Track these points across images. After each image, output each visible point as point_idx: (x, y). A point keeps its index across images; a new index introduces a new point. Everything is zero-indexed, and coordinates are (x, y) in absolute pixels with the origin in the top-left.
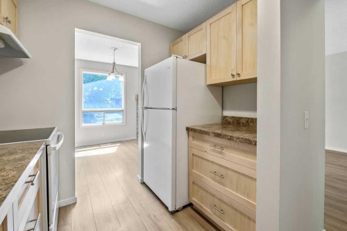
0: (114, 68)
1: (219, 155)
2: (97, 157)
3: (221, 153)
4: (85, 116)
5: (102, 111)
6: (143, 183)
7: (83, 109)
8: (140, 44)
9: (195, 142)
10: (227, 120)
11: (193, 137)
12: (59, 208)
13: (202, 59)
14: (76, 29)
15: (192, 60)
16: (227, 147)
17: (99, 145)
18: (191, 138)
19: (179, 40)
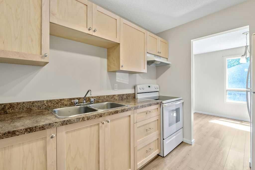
7: (227, 88)
14: (192, 40)
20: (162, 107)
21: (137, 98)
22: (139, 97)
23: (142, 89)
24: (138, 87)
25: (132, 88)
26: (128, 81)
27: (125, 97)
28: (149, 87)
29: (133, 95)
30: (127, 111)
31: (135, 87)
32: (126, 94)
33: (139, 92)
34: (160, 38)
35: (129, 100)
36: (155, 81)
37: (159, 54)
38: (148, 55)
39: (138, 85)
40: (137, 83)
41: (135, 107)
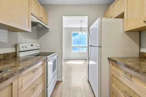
0: (81, 29)
1: (129, 81)
2: (75, 65)
3: (130, 80)
4: (73, 48)
5: (78, 47)
6: (89, 82)
7: (72, 46)
8: (87, 17)
9: (113, 68)
10: (144, 56)
11: (112, 64)
12: (57, 81)
13: (122, 16)
14: (63, 16)
15: (116, 18)
16: (136, 77)
17: (77, 60)
18: (111, 64)
19: (108, 9)
20: (46, 62)
21: (19, 57)
22: (21, 55)
23: (25, 48)
24: (21, 45)
25: (13, 47)
26: (7, 39)
27: (2, 58)
28: (32, 45)
29: (14, 55)
30: (7, 79)
31: (16, 46)
32: (4, 54)
33: (21, 51)
34: (42, 7)
35: (8, 60)
36: (37, 41)
37: (41, 19)
38: (32, 17)
39: (20, 43)
40: (19, 42)
41: (21, 70)
